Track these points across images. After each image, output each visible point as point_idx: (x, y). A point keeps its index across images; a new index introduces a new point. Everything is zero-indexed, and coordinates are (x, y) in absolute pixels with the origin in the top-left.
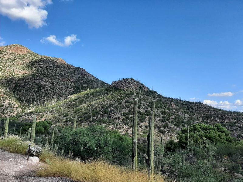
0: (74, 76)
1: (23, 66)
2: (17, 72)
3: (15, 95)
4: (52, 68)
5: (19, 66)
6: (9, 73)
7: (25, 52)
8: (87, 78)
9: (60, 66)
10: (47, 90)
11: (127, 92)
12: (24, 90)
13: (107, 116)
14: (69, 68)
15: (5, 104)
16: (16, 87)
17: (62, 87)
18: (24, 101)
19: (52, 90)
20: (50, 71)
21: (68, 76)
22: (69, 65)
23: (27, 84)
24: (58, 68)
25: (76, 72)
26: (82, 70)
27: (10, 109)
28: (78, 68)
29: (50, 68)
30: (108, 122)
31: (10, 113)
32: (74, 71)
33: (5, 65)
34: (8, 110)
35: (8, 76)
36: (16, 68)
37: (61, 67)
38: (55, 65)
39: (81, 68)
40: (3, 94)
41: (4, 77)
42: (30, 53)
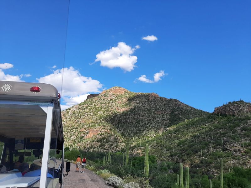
0: (168, 108)
1: (123, 104)
2: (118, 111)
3: (119, 131)
4: (147, 103)
5: (119, 105)
6: (112, 112)
7: (123, 92)
8: (182, 109)
9: (153, 100)
10: (145, 124)
11: (240, 117)
12: (125, 126)
13: (221, 148)
14: (162, 101)
15: (111, 139)
16: (119, 123)
17: (158, 120)
18: (127, 136)
19: (149, 124)
20: (146, 106)
21: (163, 109)
22: (162, 98)
23: (127, 120)
24: (152, 102)
25: (170, 104)
26: (175, 100)
27: (116, 144)
28: (171, 100)
29: (145, 103)
30: (225, 156)
31: (116, 148)
32: (168, 103)
33: (108, 105)
34: (114, 145)
35: (112, 115)
36: (118, 107)
37: (155, 101)
38: (149, 100)
39: (174, 99)
40: (109, 130)
41: (108, 115)
42: (127, 92)
